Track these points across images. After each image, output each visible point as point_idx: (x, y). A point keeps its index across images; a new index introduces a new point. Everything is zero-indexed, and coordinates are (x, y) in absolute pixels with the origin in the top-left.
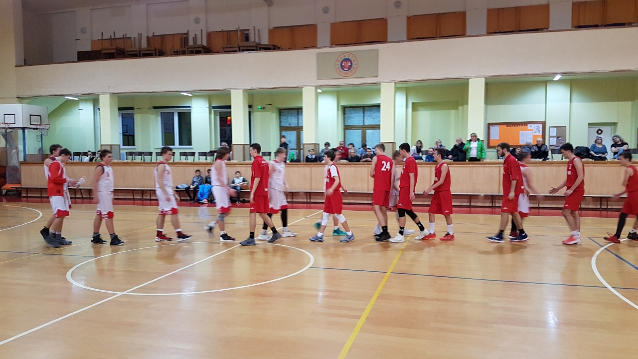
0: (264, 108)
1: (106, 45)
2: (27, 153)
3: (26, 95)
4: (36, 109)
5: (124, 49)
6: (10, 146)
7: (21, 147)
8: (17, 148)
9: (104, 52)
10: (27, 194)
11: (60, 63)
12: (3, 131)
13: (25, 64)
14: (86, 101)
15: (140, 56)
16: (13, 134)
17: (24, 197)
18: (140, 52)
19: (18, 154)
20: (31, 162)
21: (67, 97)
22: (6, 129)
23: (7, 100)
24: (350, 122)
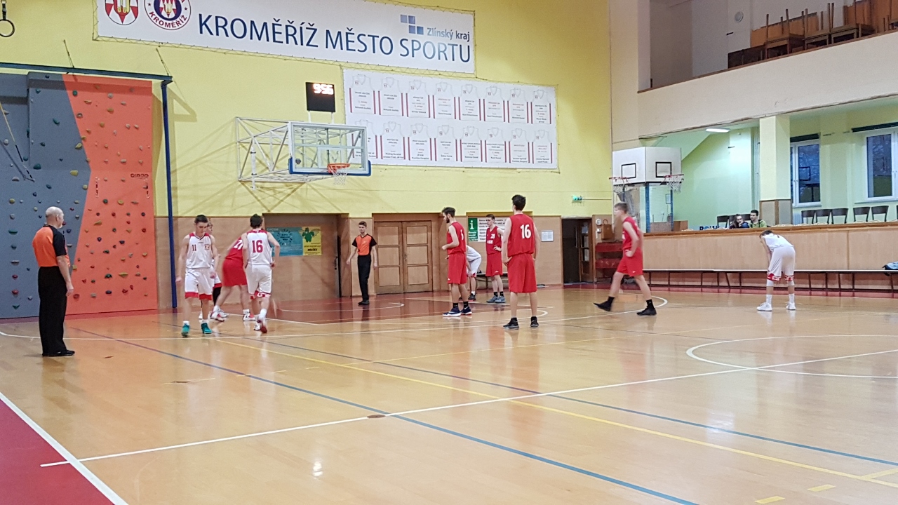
1: (775, 34)
2: (651, 221)
3: (651, 134)
4: (664, 153)
5: (804, 35)
7: (643, 213)
9: (769, 46)
11: (699, 77)
12: (621, 188)
13: (651, 86)
14: (740, 132)
15: (830, 43)
16: (632, 193)
18: (830, 36)
20: (657, 232)
21: (708, 130)
22: (624, 186)
23: (626, 144)
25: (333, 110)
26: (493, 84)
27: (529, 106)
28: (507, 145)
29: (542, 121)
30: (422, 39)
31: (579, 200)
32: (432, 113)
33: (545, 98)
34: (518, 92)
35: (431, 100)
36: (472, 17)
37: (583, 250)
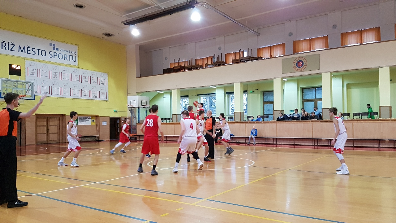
0: (254, 92)
1: (176, 65)
2: (140, 119)
3: (140, 91)
4: (144, 98)
5: (184, 66)
6: (133, 116)
7: (137, 117)
8: (136, 117)
9: (175, 68)
10: (139, 139)
11: (155, 75)
12: (130, 108)
13: (140, 77)
14: (167, 93)
15: (192, 69)
16: (134, 110)
17: (138, 140)
18: (191, 67)
19: (136, 119)
21: (158, 92)
22: (131, 108)
23: (132, 94)
24: (307, 97)
25: (20, 75)
26: (85, 70)
27: (98, 79)
28: (90, 92)
29: (103, 84)
30: (58, 52)
31: (116, 111)
32: (61, 78)
33: (104, 77)
34: (94, 74)
35: (61, 74)
36: (77, 47)
37: (117, 128)
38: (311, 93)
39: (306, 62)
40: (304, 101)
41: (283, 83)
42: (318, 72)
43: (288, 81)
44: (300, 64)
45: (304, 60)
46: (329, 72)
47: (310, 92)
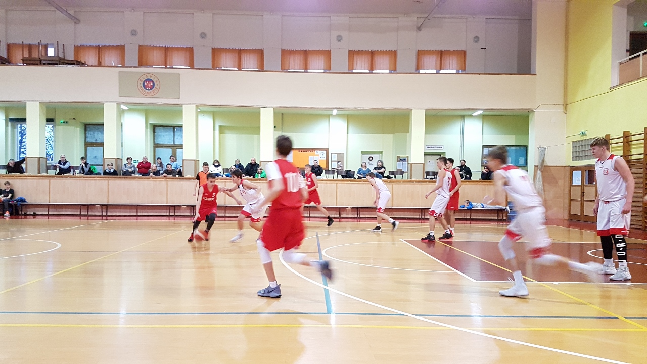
0: (67, 123)
24: (160, 141)
38: (167, 135)
39: (158, 82)
40: (157, 146)
41: (121, 113)
42: (178, 103)
43: (130, 110)
44: (149, 85)
45: (156, 79)
46: (193, 104)
47: (166, 132)
